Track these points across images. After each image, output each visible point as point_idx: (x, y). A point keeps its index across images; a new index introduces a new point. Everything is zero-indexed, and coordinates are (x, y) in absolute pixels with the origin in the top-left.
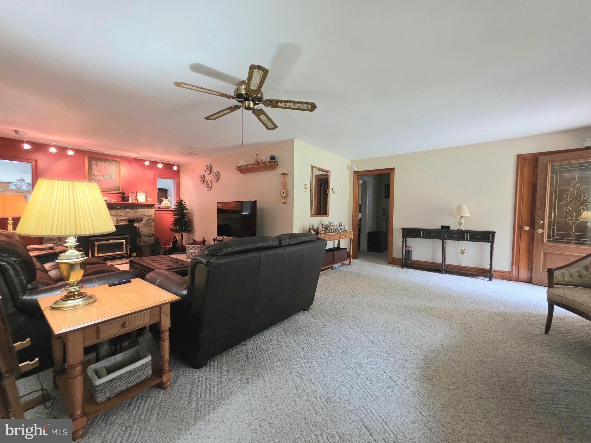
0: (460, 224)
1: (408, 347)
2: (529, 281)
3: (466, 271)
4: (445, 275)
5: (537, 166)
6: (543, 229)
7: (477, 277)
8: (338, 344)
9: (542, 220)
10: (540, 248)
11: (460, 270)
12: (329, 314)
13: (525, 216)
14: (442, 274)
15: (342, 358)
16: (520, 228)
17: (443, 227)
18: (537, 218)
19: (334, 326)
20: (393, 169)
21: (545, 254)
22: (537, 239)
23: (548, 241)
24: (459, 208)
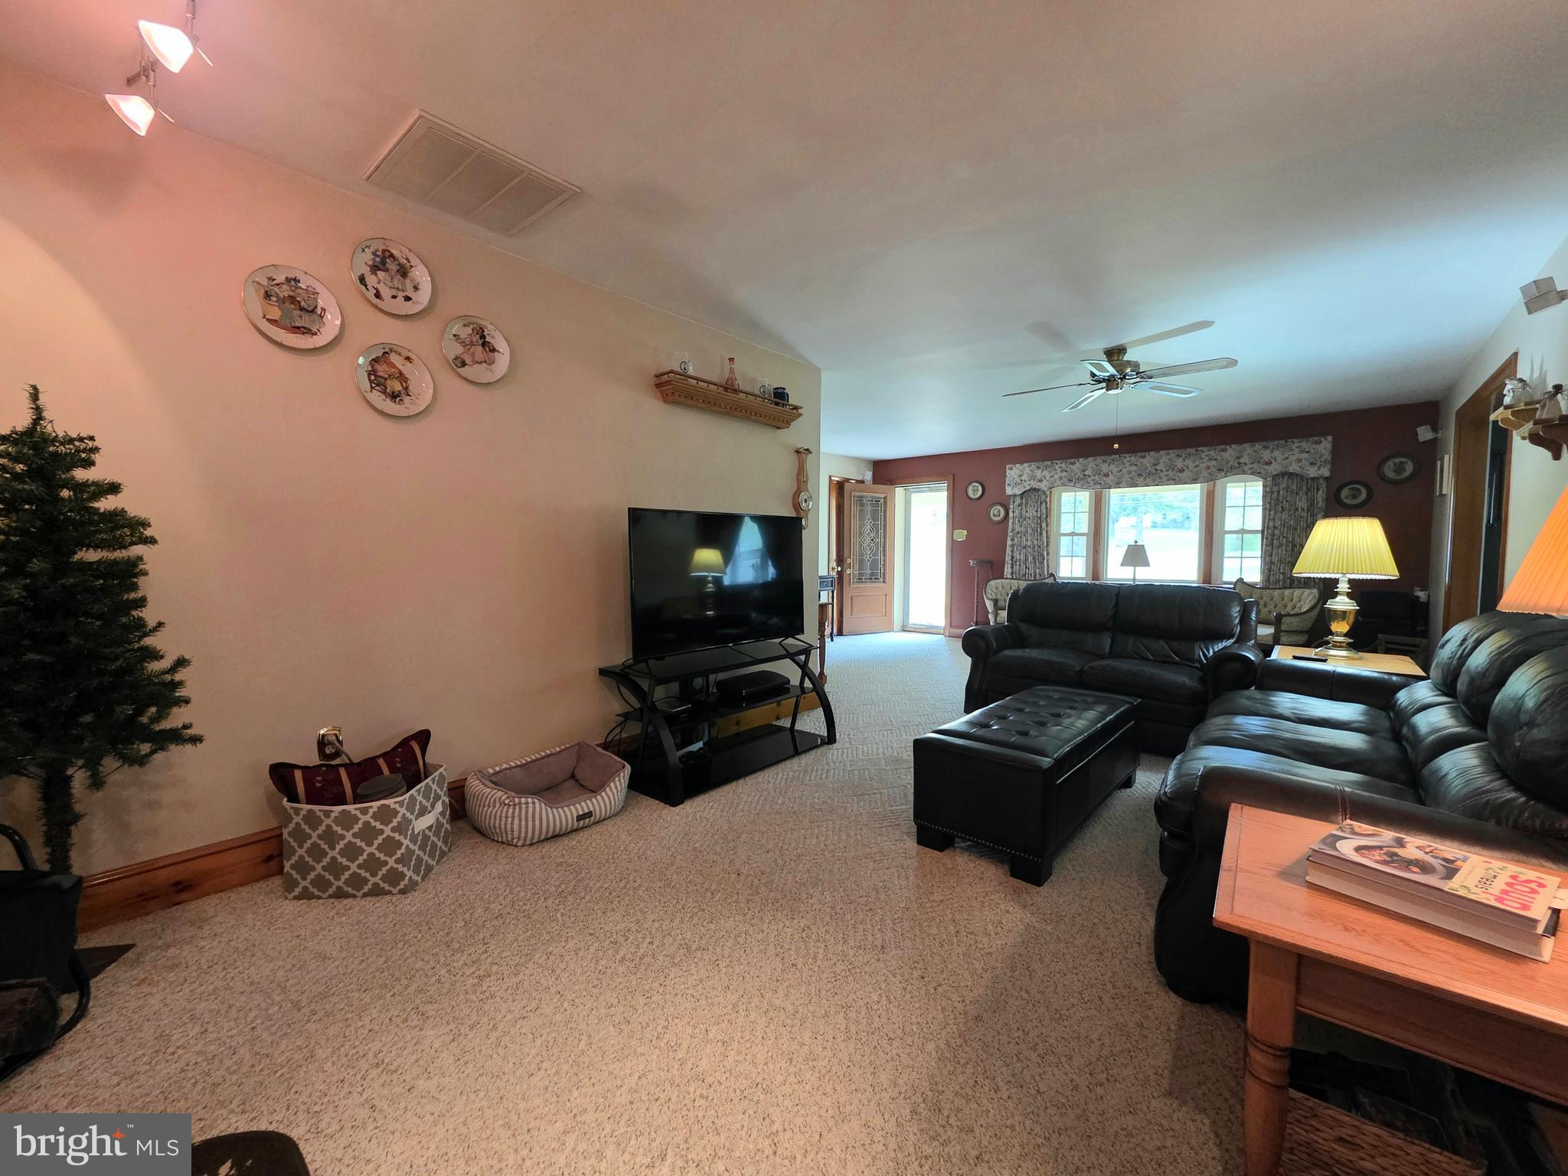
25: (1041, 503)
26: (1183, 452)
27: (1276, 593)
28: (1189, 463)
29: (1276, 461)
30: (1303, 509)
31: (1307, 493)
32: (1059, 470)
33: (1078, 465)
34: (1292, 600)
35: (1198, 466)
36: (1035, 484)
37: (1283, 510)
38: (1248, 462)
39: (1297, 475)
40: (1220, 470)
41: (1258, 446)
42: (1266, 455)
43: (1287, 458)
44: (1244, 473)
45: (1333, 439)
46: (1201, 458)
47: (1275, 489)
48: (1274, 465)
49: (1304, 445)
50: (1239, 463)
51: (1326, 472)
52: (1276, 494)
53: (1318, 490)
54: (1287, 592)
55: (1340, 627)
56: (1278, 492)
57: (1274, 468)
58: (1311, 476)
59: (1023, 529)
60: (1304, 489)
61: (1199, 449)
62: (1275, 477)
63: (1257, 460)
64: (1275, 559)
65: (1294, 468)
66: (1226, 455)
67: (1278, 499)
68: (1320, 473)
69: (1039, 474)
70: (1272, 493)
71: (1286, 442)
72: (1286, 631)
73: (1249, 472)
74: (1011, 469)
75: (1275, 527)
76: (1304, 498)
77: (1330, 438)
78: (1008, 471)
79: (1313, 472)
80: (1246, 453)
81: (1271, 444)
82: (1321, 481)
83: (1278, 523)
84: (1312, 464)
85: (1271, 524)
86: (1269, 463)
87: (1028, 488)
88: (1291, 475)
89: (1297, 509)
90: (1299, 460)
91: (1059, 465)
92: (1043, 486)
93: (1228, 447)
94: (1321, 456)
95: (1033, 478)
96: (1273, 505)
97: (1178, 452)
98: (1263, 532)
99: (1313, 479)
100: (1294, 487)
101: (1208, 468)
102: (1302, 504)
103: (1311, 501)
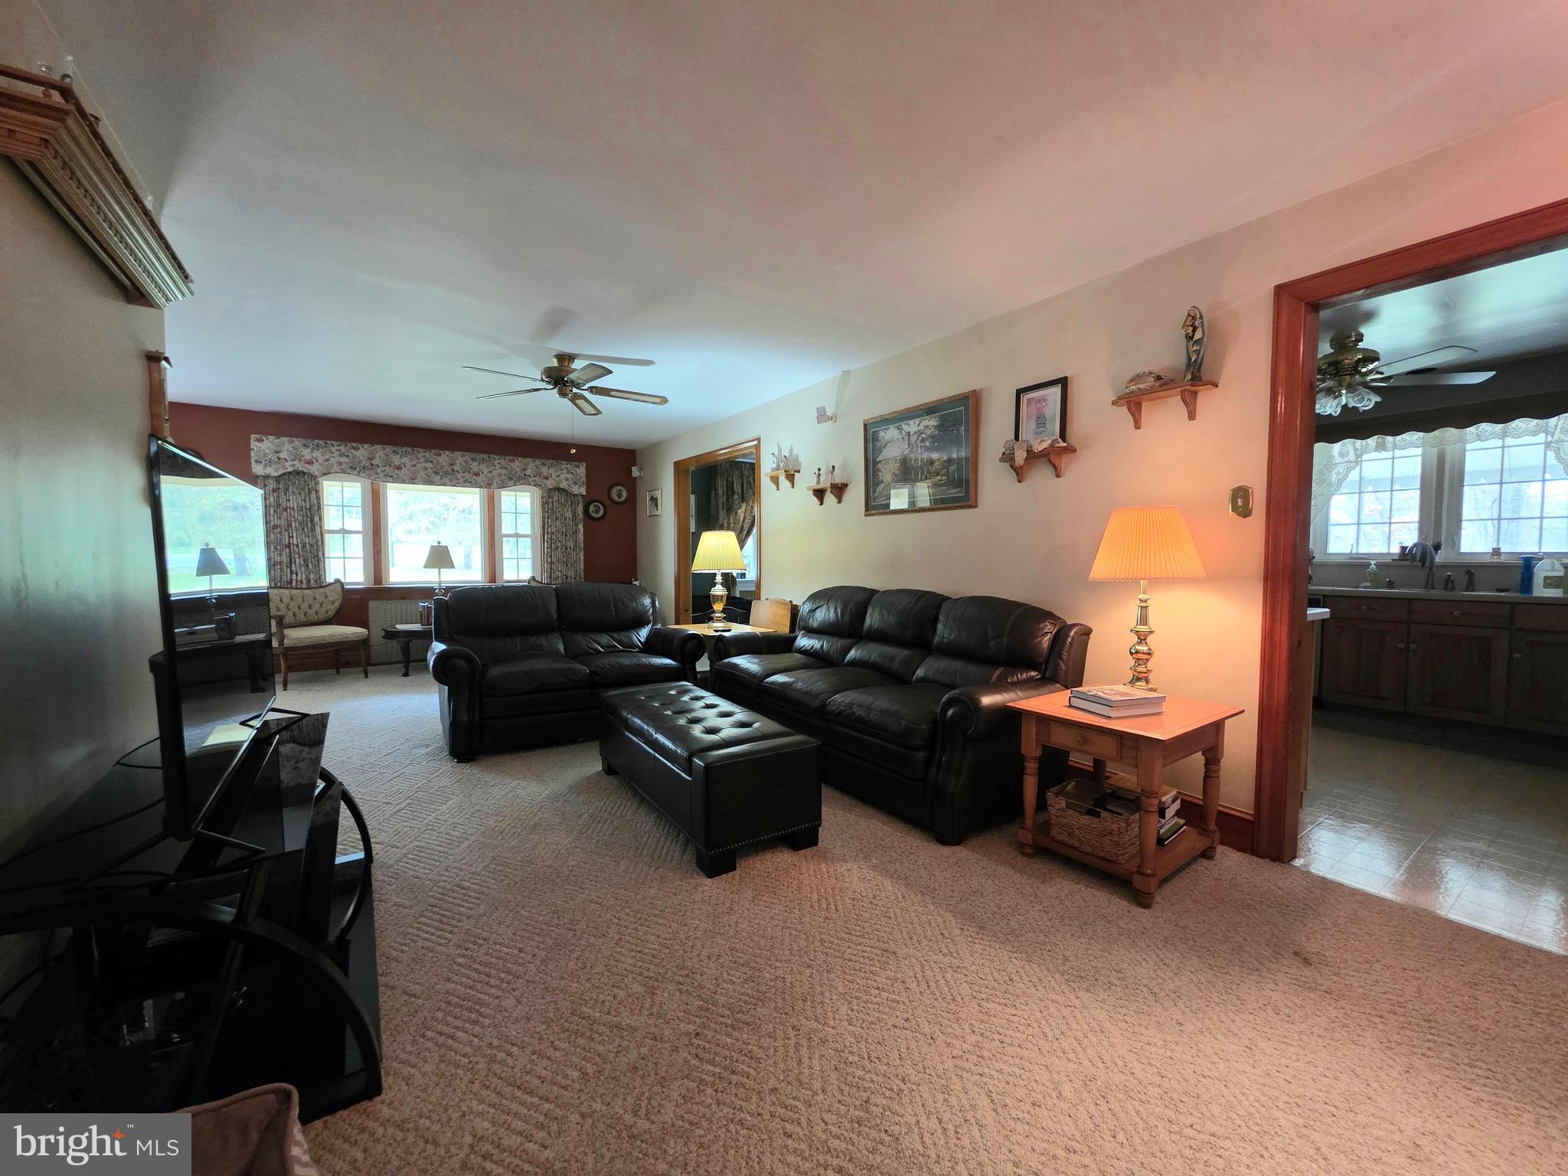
25: (310, 491)
29: (551, 477)
30: (569, 518)
31: (571, 506)
32: (337, 453)
36: (300, 466)
37: (556, 518)
39: (564, 490)
41: (538, 462)
42: (545, 471)
43: (559, 475)
44: (529, 484)
48: (551, 481)
49: (569, 467)
50: (525, 475)
51: (583, 490)
52: (551, 505)
53: (579, 505)
55: (718, 607)
56: (552, 502)
57: (550, 484)
58: (575, 493)
59: (283, 522)
60: (569, 502)
62: (550, 490)
65: (564, 485)
68: (579, 490)
69: (307, 453)
70: (548, 503)
74: (260, 440)
76: (569, 510)
77: (584, 464)
78: (254, 444)
79: (576, 490)
80: (529, 467)
82: (581, 498)
84: (575, 483)
86: (546, 478)
87: (290, 469)
88: (561, 490)
89: (566, 518)
90: (567, 479)
91: (336, 447)
92: (314, 469)
93: (515, 459)
94: (580, 478)
95: (297, 457)
96: (549, 513)
97: (473, 455)
99: (574, 495)
100: (563, 500)
102: (569, 515)
103: (574, 513)
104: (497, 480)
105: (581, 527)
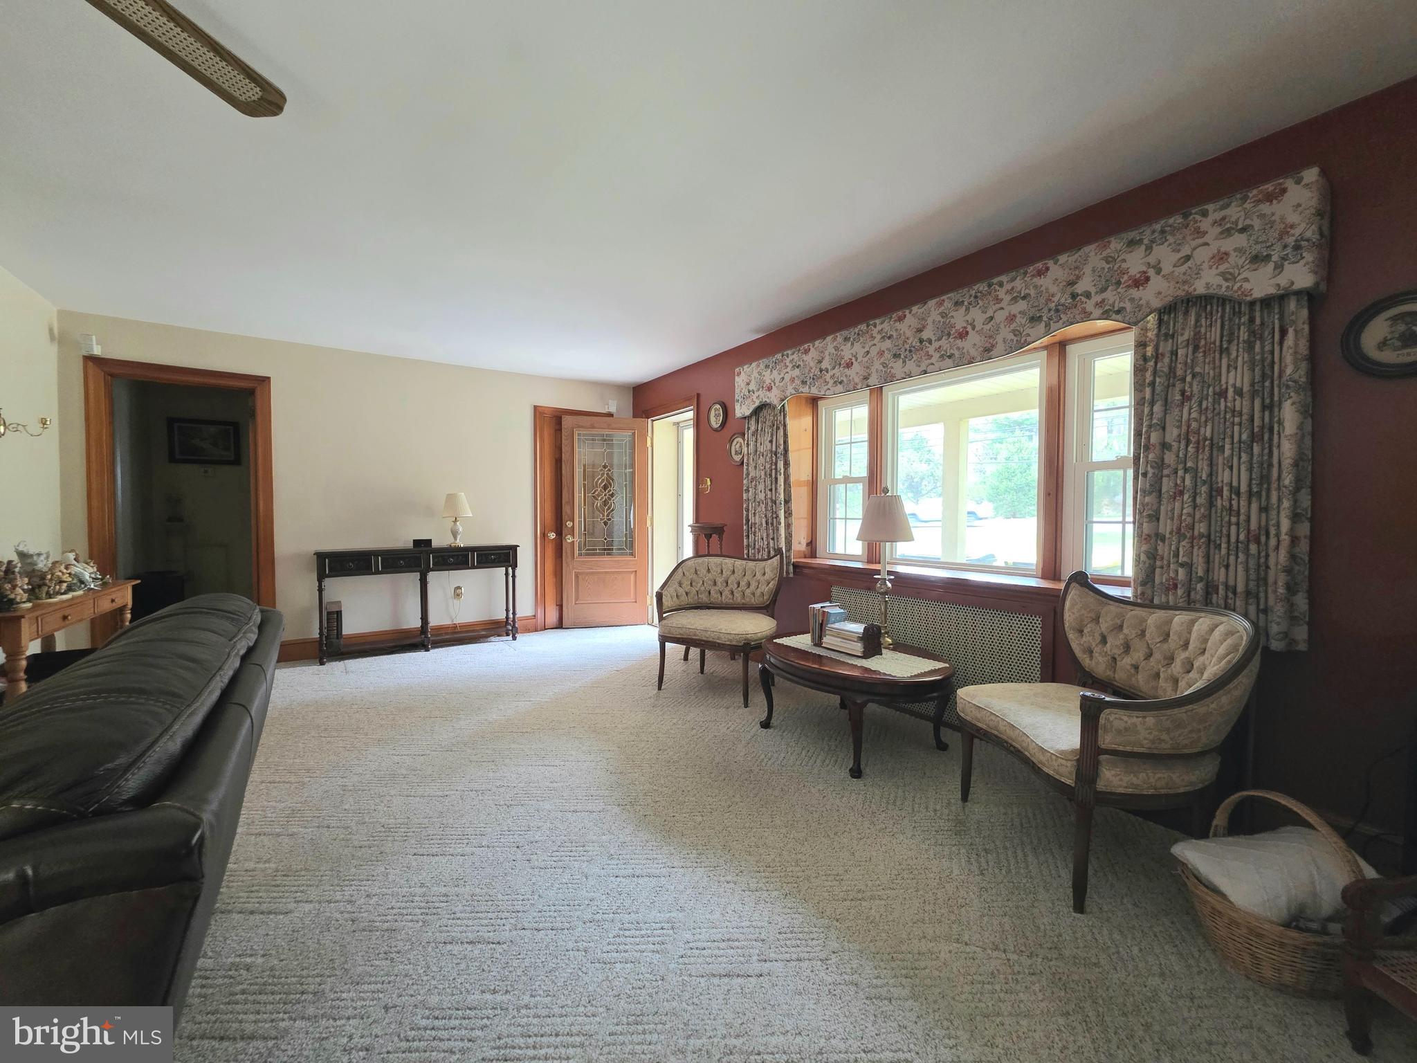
0: (455, 534)
1: (579, 807)
2: (560, 625)
3: (468, 632)
4: (432, 651)
5: (561, 430)
6: (573, 535)
7: (486, 640)
8: (460, 907)
9: (570, 520)
10: (571, 566)
11: (456, 633)
12: (306, 869)
13: (549, 515)
14: (427, 650)
15: (520, 926)
16: (544, 535)
17: (417, 543)
18: (565, 517)
19: (376, 883)
20: (264, 381)
21: (577, 576)
22: (566, 553)
23: (580, 555)
24: (451, 500)
25: (778, 427)
26: (965, 294)
27: (1159, 615)
28: (977, 315)
29: (1159, 271)
30: (1239, 392)
31: (1250, 346)
32: (790, 366)
33: (813, 353)
34: (1186, 645)
35: (991, 318)
37: (1185, 397)
38: (1093, 290)
39: (1223, 301)
40: (1035, 320)
41: (1116, 244)
42: (1135, 262)
43: (1188, 258)
45: (1323, 172)
46: (998, 300)
47: (1166, 347)
48: (1157, 283)
49: (1234, 212)
50: (1074, 296)
51: (1301, 276)
52: (1167, 360)
53: (1283, 333)
54: (1180, 618)
56: (1174, 353)
57: (1157, 292)
58: (1258, 294)
59: (757, 473)
60: (1244, 334)
61: (995, 280)
62: (1168, 311)
63: (1112, 279)
64: (1166, 527)
65: (1208, 281)
66: (1045, 282)
67: (1172, 370)
68: (1283, 281)
70: (1157, 357)
71: (1186, 216)
72: (1114, 753)
73: (1098, 312)
74: (738, 374)
75: (1165, 446)
76: (1243, 357)
77: (1311, 174)
78: (736, 380)
79: (1261, 283)
80: (1087, 270)
81: (1146, 233)
82: (1292, 305)
83: (1172, 433)
85: (1155, 437)
86: (1140, 281)
87: (758, 403)
88: (1205, 302)
89: (1223, 394)
90: (1223, 258)
92: (773, 396)
93: (1050, 263)
94: (1284, 233)
95: (761, 385)
96: (1158, 389)
98: (1136, 459)
99: (1266, 302)
100: (1215, 334)
101: (1011, 318)
102: (1238, 377)
103: (1265, 371)
104: (1005, 333)
105: (1289, 415)
